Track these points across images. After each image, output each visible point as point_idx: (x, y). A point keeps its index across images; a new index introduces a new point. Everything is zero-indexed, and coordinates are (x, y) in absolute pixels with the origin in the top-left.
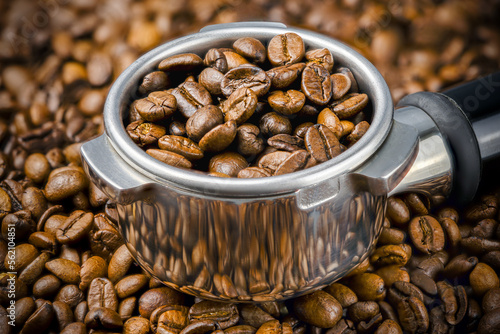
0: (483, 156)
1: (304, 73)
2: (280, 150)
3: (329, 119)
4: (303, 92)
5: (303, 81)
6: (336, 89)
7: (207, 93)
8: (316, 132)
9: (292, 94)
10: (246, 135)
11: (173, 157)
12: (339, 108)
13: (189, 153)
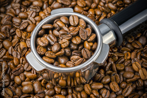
0: (122, 34)
1: (80, 31)
2: (75, 55)
3: (87, 45)
4: (80, 37)
5: (80, 34)
6: (88, 34)
7: (56, 38)
8: (84, 50)
9: (77, 38)
10: (67, 52)
11: (50, 60)
12: (89, 40)
13: (53, 57)
